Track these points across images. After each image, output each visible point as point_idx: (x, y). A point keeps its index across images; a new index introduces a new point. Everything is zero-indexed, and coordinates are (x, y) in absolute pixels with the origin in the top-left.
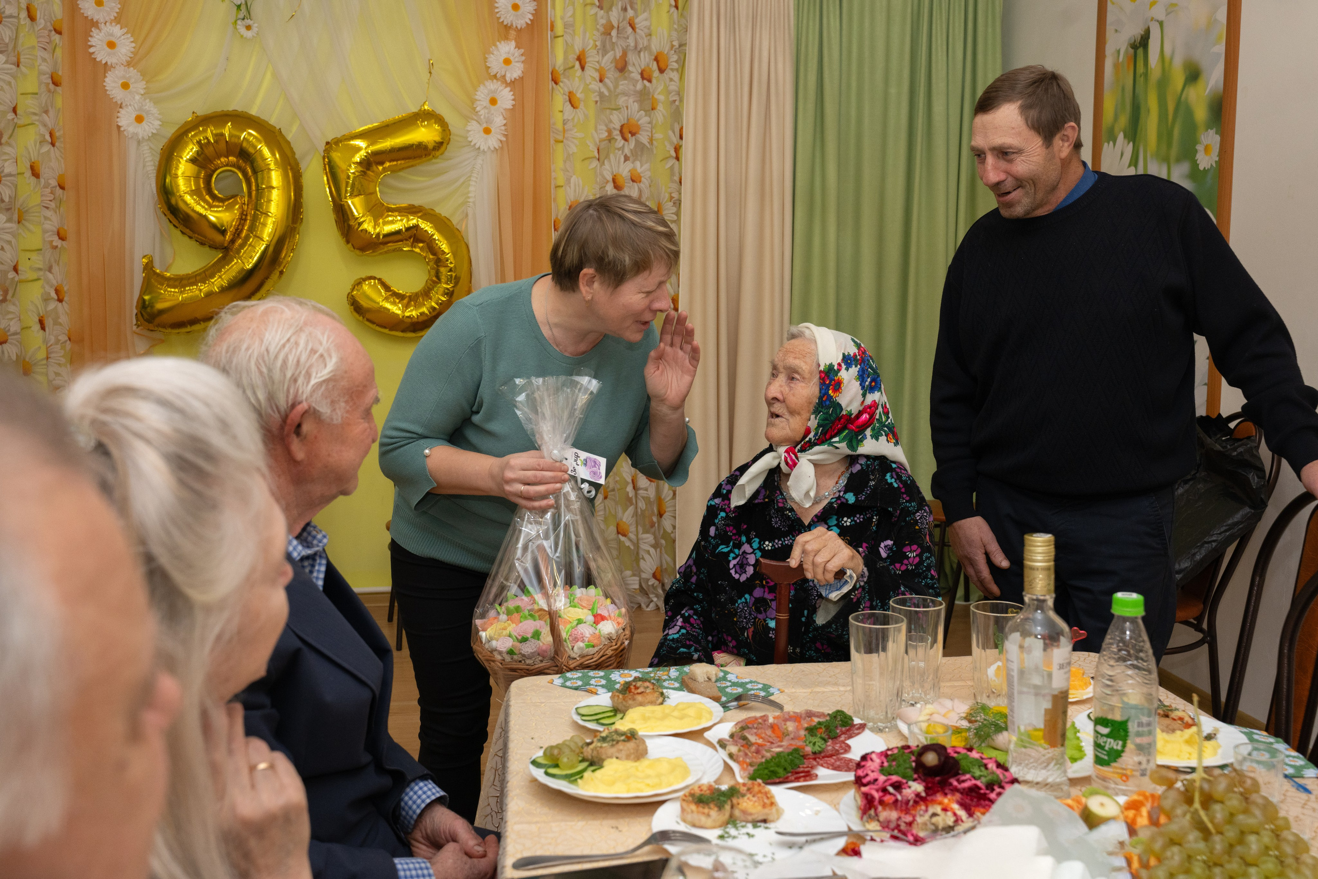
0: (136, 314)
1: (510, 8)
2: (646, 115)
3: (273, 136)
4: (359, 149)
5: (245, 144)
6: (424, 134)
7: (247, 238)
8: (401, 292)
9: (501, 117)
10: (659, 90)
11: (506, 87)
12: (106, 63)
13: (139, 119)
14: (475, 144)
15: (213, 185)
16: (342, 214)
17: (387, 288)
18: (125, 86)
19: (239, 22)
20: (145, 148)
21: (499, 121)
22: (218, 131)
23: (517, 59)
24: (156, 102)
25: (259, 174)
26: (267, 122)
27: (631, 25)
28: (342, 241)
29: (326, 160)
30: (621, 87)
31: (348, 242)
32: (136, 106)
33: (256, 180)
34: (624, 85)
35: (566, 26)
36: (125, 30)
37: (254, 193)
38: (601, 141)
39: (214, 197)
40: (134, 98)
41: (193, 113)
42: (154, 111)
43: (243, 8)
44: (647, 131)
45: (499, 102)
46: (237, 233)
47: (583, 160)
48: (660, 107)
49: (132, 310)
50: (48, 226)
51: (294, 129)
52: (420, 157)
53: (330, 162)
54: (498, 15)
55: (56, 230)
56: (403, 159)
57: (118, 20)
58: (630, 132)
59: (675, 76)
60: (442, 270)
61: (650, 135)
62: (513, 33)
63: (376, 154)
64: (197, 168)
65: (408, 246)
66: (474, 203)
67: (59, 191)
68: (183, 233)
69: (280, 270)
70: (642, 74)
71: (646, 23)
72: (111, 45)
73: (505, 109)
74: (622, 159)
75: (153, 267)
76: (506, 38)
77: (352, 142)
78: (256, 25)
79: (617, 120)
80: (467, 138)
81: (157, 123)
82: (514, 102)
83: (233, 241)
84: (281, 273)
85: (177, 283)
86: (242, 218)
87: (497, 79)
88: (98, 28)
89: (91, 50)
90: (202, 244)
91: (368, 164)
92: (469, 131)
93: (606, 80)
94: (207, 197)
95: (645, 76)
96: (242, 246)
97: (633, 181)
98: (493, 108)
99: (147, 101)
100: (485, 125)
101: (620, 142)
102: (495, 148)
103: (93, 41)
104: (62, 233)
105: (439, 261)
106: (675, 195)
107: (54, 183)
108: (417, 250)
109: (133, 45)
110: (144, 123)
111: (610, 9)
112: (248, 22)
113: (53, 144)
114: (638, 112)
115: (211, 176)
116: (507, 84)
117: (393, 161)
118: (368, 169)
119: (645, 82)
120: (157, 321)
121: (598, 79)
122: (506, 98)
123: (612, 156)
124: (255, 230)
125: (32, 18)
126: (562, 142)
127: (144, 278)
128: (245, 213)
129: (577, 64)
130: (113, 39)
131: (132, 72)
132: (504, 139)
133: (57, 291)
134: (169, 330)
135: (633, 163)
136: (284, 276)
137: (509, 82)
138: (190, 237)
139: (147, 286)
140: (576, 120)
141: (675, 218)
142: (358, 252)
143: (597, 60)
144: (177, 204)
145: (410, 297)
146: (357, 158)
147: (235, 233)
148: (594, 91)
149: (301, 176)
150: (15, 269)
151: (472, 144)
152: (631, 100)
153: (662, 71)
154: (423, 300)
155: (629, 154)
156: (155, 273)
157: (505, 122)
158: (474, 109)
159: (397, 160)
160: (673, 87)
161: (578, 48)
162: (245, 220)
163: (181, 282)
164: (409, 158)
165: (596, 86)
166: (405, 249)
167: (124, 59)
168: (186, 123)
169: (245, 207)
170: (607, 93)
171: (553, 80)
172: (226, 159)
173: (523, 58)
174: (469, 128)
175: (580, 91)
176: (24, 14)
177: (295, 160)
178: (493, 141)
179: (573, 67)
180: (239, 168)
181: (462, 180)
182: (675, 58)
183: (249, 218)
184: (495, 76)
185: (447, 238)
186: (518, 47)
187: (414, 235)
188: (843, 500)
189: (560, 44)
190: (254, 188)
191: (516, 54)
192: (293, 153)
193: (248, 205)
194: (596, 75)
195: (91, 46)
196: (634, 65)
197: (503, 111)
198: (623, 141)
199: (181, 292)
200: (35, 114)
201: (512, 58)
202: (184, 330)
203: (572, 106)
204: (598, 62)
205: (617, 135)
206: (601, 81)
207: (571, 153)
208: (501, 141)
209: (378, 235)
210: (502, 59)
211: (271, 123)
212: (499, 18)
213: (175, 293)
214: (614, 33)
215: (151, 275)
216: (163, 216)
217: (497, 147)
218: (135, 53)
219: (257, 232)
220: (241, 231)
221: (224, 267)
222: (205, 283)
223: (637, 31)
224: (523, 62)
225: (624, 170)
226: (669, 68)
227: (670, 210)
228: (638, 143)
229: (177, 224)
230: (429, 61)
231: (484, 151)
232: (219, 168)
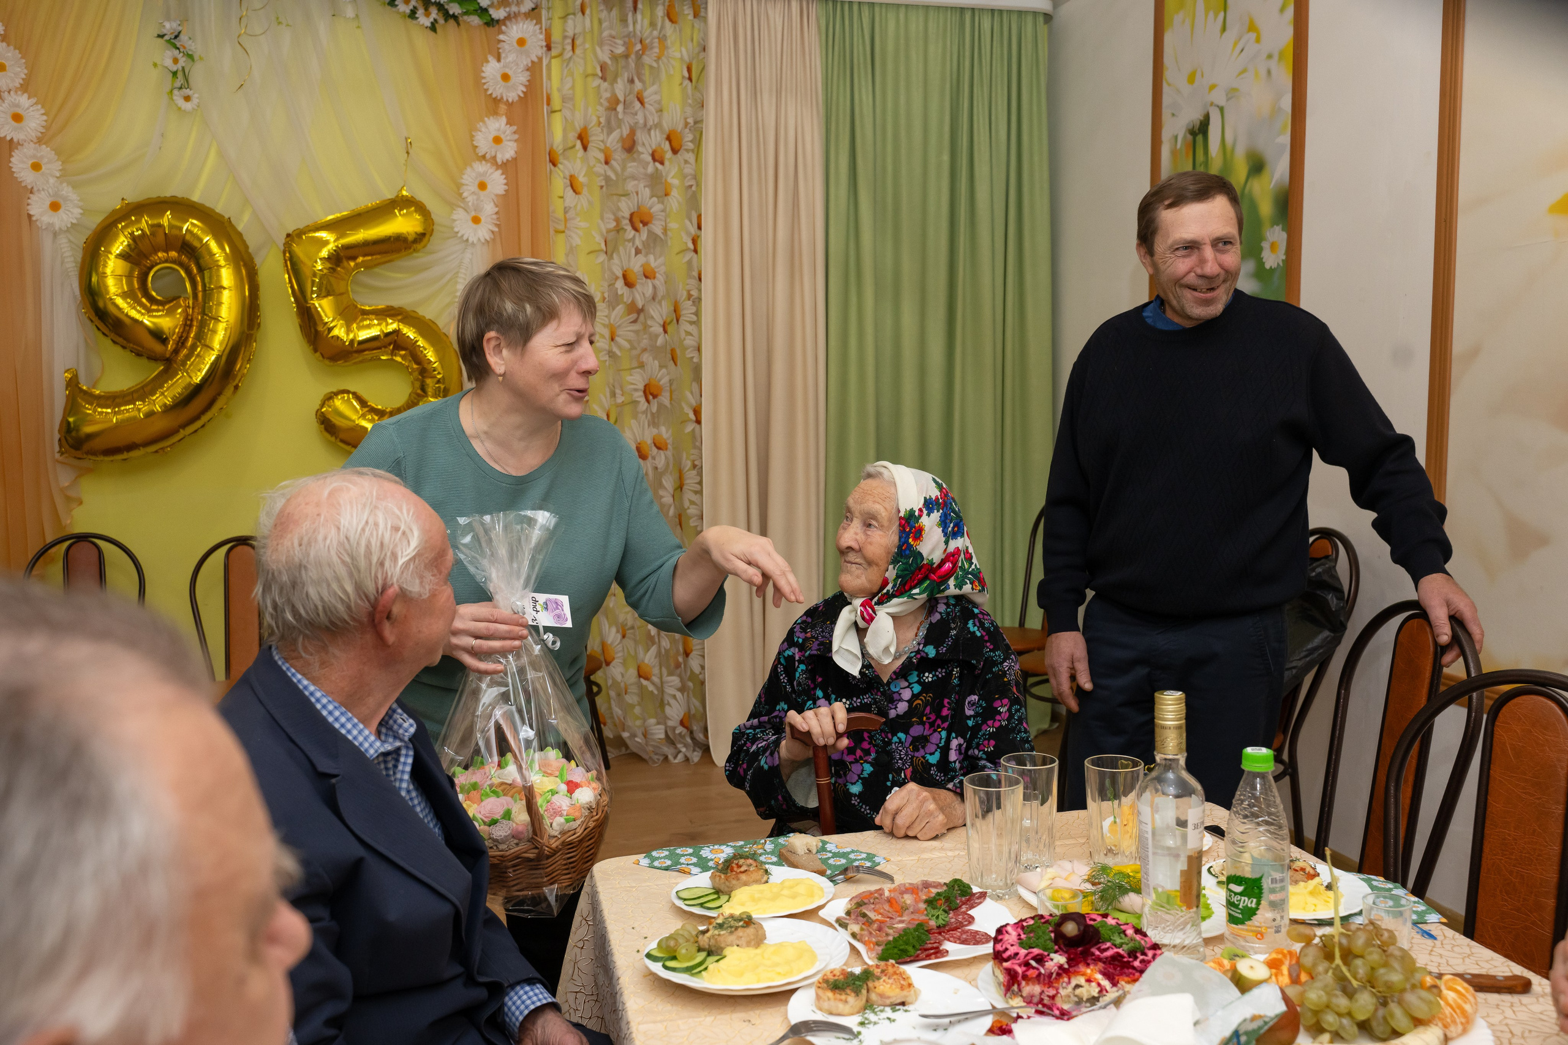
0: (60, 440)
1: (499, 79)
2: (659, 202)
3: (221, 227)
4: (327, 243)
5: (188, 237)
6: (402, 224)
7: (194, 347)
8: (380, 407)
9: (492, 204)
10: (672, 173)
11: (497, 169)
12: (12, 139)
13: (55, 207)
14: (462, 236)
15: (150, 285)
16: (308, 319)
17: (363, 403)
18: (36, 167)
19: (176, 92)
20: (63, 240)
21: (489, 209)
22: (155, 222)
23: (508, 138)
24: (75, 186)
25: (206, 273)
26: (213, 210)
27: (639, 99)
28: (308, 350)
29: (288, 255)
30: (629, 170)
31: (316, 351)
32: (50, 190)
33: (203, 279)
34: (632, 167)
35: (564, 100)
36: (34, 100)
37: (200, 295)
38: (609, 231)
39: (152, 300)
40: (48, 182)
41: (123, 199)
42: (73, 196)
43: (180, 75)
44: (661, 220)
45: (489, 187)
46: (181, 342)
47: (589, 253)
48: (674, 193)
49: (54, 435)
51: (246, 217)
52: (398, 251)
53: (291, 259)
54: (485, 87)
56: (379, 253)
57: (25, 88)
58: (642, 222)
59: (691, 157)
60: (429, 381)
61: (664, 224)
62: (503, 108)
63: (347, 247)
64: (129, 265)
65: (387, 354)
68: (114, 342)
69: (235, 384)
70: (653, 155)
71: (656, 97)
72: (17, 118)
73: (497, 195)
74: (633, 251)
75: (79, 383)
76: (495, 113)
77: (316, 234)
78: (196, 95)
79: (626, 208)
80: (452, 228)
81: (78, 211)
82: (506, 187)
83: (176, 351)
84: (236, 387)
85: (109, 402)
86: (187, 324)
87: (486, 161)
90: (139, 354)
91: (337, 259)
92: (455, 220)
93: (613, 163)
94: (144, 300)
95: (657, 158)
96: (188, 357)
97: (646, 277)
98: (482, 193)
99: (65, 184)
100: (473, 214)
101: (631, 232)
102: (486, 239)
105: (424, 370)
106: (694, 293)
108: (399, 359)
109: (45, 118)
110: (61, 211)
111: (615, 80)
112: (188, 92)
114: (650, 198)
115: (146, 274)
116: (498, 166)
117: (367, 255)
118: (338, 266)
119: (657, 164)
120: (86, 447)
121: (603, 161)
122: (497, 182)
123: (621, 249)
124: (203, 338)
126: (563, 232)
127: (67, 397)
128: (190, 318)
129: (579, 143)
130: (19, 111)
131: (45, 151)
132: (496, 229)
134: (101, 458)
135: (645, 256)
136: (239, 391)
137: (500, 162)
138: (124, 347)
139: (72, 406)
140: (579, 207)
141: (694, 318)
142: (327, 362)
143: (601, 139)
144: (105, 307)
146: (324, 253)
147: (179, 342)
148: (599, 175)
149: (256, 274)
151: (459, 235)
152: (642, 185)
153: (675, 151)
155: (640, 247)
156: (82, 390)
157: (496, 209)
158: (461, 195)
159: (371, 255)
160: (689, 170)
161: (578, 126)
162: (191, 326)
163: (114, 400)
164: (386, 252)
165: (601, 168)
166: (383, 358)
167: (33, 135)
168: (114, 211)
169: (190, 311)
170: (613, 177)
171: (550, 161)
172: (165, 255)
173: (516, 136)
174: (455, 217)
175: (583, 173)
177: (249, 255)
178: (483, 232)
179: (574, 146)
180: (181, 265)
181: (448, 277)
182: (690, 137)
183: (195, 323)
184: (484, 157)
185: (433, 344)
186: (509, 123)
187: (395, 342)
188: (922, 654)
189: (558, 120)
190: (200, 288)
191: (508, 132)
192: (247, 247)
193: (193, 308)
194: (601, 157)
196: (643, 144)
197: (494, 197)
198: (633, 232)
199: (115, 413)
201: (502, 136)
202: (119, 457)
203: (574, 191)
204: (602, 141)
205: (626, 225)
206: (607, 163)
207: (574, 245)
208: (493, 232)
209: (352, 341)
210: (491, 138)
211: (217, 211)
212: (487, 90)
213: (107, 413)
214: (620, 108)
215: (76, 392)
216: (89, 322)
217: (488, 239)
218: (47, 128)
219: (205, 340)
220: (187, 338)
221: (166, 382)
222: (144, 401)
223: (647, 105)
224: (516, 141)
225: (636, 265)
226: (683, 148)
227: (687, 309)
228: (651, 233)
229: (107, 332)
230: (406, 139)
231: (473, 243)
232: (157, 264)
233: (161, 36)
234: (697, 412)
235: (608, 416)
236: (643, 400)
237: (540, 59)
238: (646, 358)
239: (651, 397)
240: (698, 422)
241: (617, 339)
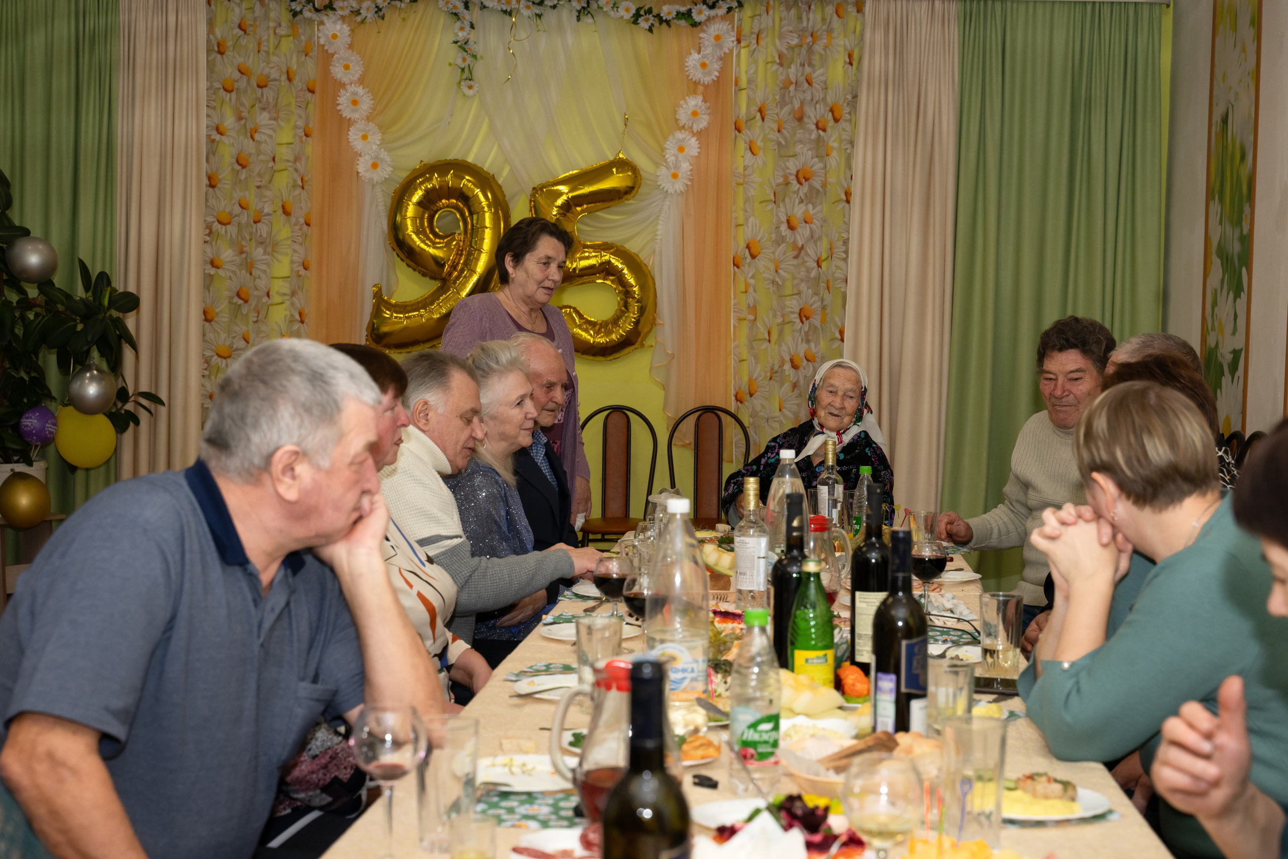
0: (367, 336)
1: (699, 67)
2: (820, 162)
3: (485, 181)
4: (560, 194)
5: (464, 190)
6: (617, 180)
7: (462, 271)
8: (593, 319)
9: (688, 164)
10: (833, 138)
11: (693, 136)
12: (350, 118)
14: (664, 188)
15: (435, 224)
17: (581, 316)
18: (365, 137)
19: (463, 83)
20: (378, 190)
21: (685, 166)
22: (443, 179)
23: (703, 112)
24: (389, 150)
25: (475, 217)
26: (482, 170)
27: (807, 81)
29: (533, 202)
30: (798, 135)
32: (373, 155)
33: (472, 220)
34: (800, 134)
35: (749, 82)
36: (366, 90)
37: (469, 231)
38: (778, 185)
39: (436, 235)
40: (371, 148)
41: (421, 161)
42: (388, 159)
43: (466, 70)
44: (820, 176)
45: (686, 150)
46: (454, 267)
47: (761, 203)
48: (834, 154)
50: (296, 258)
51: (506, 172)
52: (612, 200)
53: (535, 207)
54: (687, 74)
55: (301, 261)
56: (599, 202)
57: (361, 81)
58: (804, 178)
59: (848, 126)
60: (630, 301)
61: (823, 179)
62: (701, 89)
63: (576, 198)
64: (421, 209)
65: (601, 279)
66: (661, 240)
67: (305, 227)
68: (408, 265)
70: (817, 125)
71: (823, 78)
72: (355, 103)
73: (692, 156)
74: (797, 201)
75: (382, 295)
76: (694, 93)
77: (555, 188)
78: (477, 85)
79: (792, 166)
80: (656, 182)
81: (389, 169)
82: (699, 150)
83: (450, 273)
85: (402, 310)
86: (459, 254)
87: (685, 130)
88: (345, 89)
89: (339, 108)
90: (424, 275)
91: (567, 207)
92: (659, 176)
93: (784, 131)
94: (431, 236)
95: (820, 125)
96: (458, 277)
97: (806, 222)
98: (680, 156)
99: (383, 150)
100: (673, 171)
101: (795, 185)
102: (681, 191)
103: (341, 100)
104: (306, 263)
105: (627, 293)
106: (844, 235)
107: (302, 221)
108: (609, 282)
109: (372, 102)
110: (379, 169)
111: (789, 67)
112: (471, 83)
113: (303, 188)
114: (812, 158)
115: (433, 216)
116: (694, 135)
117: (591, 203)
118: (568, 211)
119: (821, 132)
120: (385, 341)
121: (776, 130)
122: (693, 146)
123: (787, 200)
125: (289, 79)
126: (742, 184)
127: (374, 305)
128: (461, 249)
129: (758, 115)
130: (357, 98)
131: (372, 125)
132: (689, 183)
133: (300, 314)
135: (806, 205)
137: (695, 131)
138: (414, 270)
139: (377, 312)
140: (755, 166)
141: (844, 255)
143: (776, 112)
144: (404, 240)
145: (601, 324)
146: (559, 202)
147: (452, 266)
148: (772, 141)
149: (510, 216)
150: (268, 295)
151: (661, 187)
152: (805, 149)
153: (836, 120)
154: (612, 327)
155: (803, 197)
156: (384, 300)
157: (691, 167)
158: (664, 156)
159: (595, 203)
160: (845, 136)
161: (759, 101)
162: (461, 255)
163: (403, 308)
164: (604, 201)
165: (774, 136)
166: (598, 281)
167: (364, 115)
168: (415, 170)
170: (783, 143)
171: (736, 129)
172: (447, 201)
173: (709, 111)
174: (658, 174)
175: (760, 139)
176: (284, 77)
177: (505, 201)
178: (679, 186)
179: (754, 118)
180: (458, 209)
181: (652, 219)
182: (848, 110)
183: (464, 253)
184: (683, 127)
185: (634, 273)
186: (704, 101)
187: (606, 270)
189: (743, 97)
190: (470, 227)
191: (703, 108)
192: (504, 196)
193: (464, 242)
194: (775, 126)
195: (339, 104)
196: (810, 116)
197: (689, 158)
198: (798, 185)
199: (406, 318)
200: (288, 161)
201: (699, 111)
203: (752, 153)
204: (777, 114)
205: (793, 180)
206: (779, 131)
207: (750, 195)
208: (687, 185)
209: (574, 269)
210: (690, 112)
211: (485, 169)
212: (688, 76)
213: (400, 318)
214: (792, 88)
215: (380, 302)
216: (390, 249)
217: (683, 190)
218: (374, 109)
219: (470, 265)
220: (458, 263)
221: (442, 296)
222: (425, 309)
223: (814, 85)
224: (708, 114)
225: (799, 211)
226: (843, 118)
227: (839, 249)
228: (811, 188)
229: (404, 258)
230: (625, 115)
231: (671, 193)
232: (441, 209)
233: (456, 42)
234: (842, 333)
235: (769, 333)
236: (798, 321)
237: (731, 51)
238: (803, 287)
239: (804, 319)
240: (842, 340)
241: (780, 271)
